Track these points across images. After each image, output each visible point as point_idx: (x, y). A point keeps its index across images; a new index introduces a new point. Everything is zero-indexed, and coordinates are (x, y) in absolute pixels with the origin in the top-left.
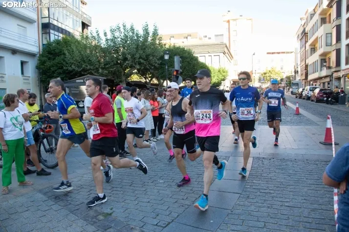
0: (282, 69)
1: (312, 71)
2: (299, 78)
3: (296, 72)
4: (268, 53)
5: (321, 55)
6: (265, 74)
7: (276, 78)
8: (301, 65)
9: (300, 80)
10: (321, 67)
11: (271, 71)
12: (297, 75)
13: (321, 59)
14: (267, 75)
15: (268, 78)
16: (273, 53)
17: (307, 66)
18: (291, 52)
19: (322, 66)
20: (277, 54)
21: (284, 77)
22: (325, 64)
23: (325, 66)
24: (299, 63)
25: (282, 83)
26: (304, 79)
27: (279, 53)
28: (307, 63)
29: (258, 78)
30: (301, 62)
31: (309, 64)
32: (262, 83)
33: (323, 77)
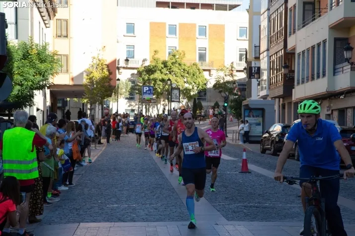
0: (202, 57)
1: (307, 73)
2: (264, 93)
3: (253, 72)
4: (159, 4)
5: (334, 28)
6: (150, 71)
7: (186, 85)
8: (272, 51)
9: (265, 97)
10: (335, 64)
11: (169, 64)
12: (254, 82)
13: (336, 40)
14: (157, 75)
15: (160, 87)
16: (175, 6)
17: (289, 57)
18: (232, 7)
19: (338, 60)
20: (189, 10)
21: (210, 85)
22: (347, 54)
23: (347, 60)
24: (264, 46)
25: (204, 104)
26: (279, 97)
27: (193, 6)
28: (289, 46)
29: (130, 85)
30: (270, 41)
31: (299, 50)
32: (142, 101)
33: (341, 93)
